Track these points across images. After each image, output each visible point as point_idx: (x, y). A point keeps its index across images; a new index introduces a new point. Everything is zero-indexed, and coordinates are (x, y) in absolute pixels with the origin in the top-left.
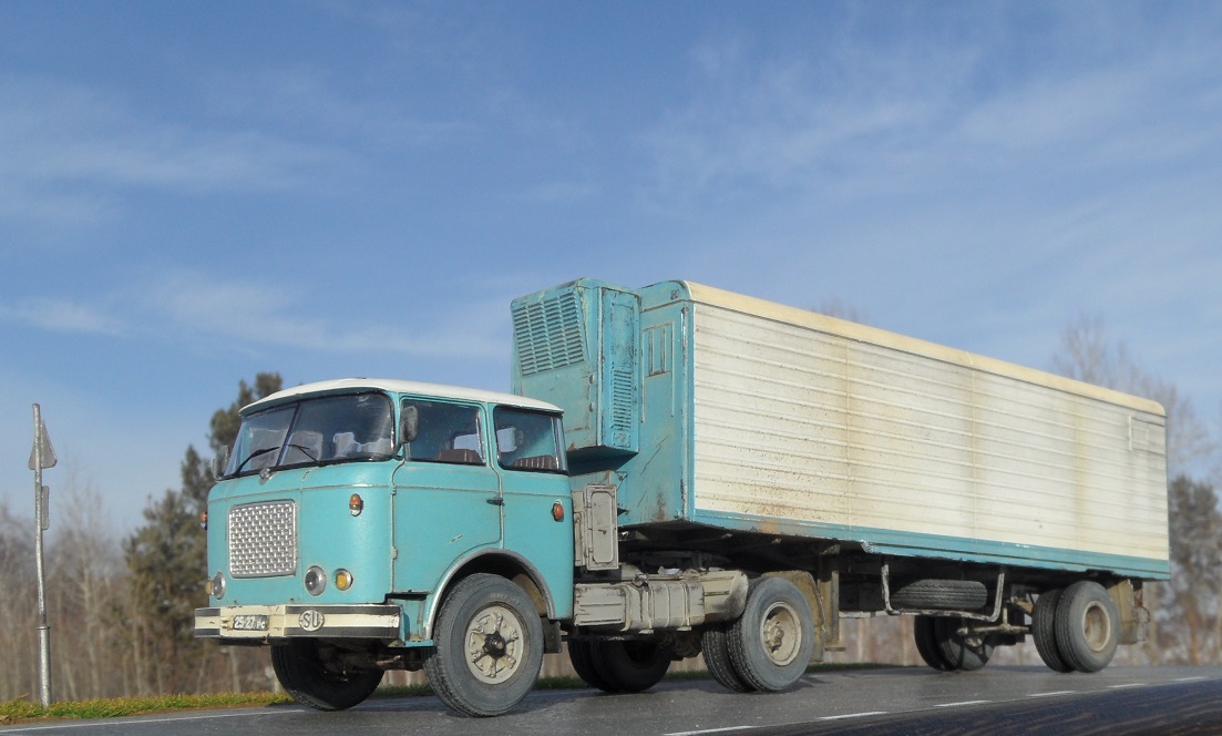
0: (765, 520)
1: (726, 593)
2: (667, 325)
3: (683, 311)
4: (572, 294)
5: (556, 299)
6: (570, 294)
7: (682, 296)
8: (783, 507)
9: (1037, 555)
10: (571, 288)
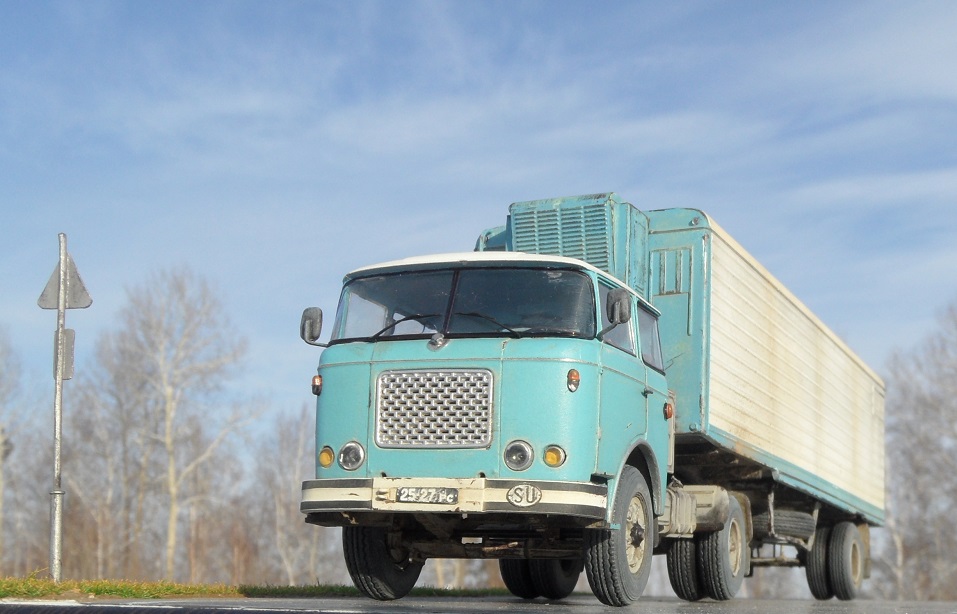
0: (738, 442)
1: (709, 506)
2: (685, 248)
3: (704, 238)
4: (603, 206)
5: (579, 208)
6: (599, 206)
7: (702, 223)
8: (745, 430)
9: (839, 495)
10: (601, 201)
